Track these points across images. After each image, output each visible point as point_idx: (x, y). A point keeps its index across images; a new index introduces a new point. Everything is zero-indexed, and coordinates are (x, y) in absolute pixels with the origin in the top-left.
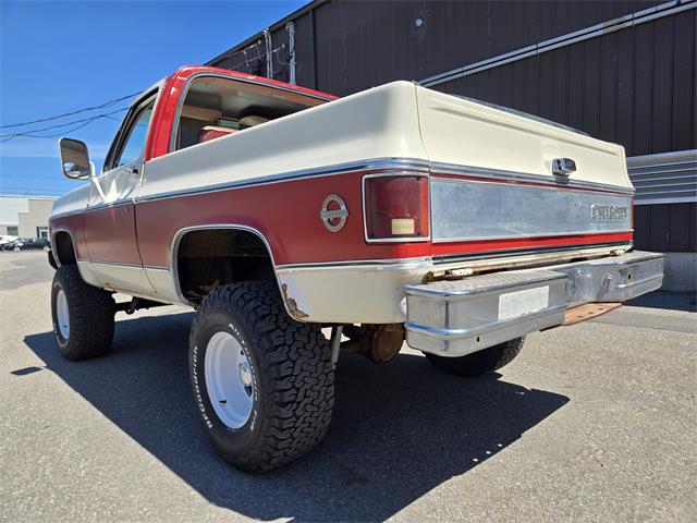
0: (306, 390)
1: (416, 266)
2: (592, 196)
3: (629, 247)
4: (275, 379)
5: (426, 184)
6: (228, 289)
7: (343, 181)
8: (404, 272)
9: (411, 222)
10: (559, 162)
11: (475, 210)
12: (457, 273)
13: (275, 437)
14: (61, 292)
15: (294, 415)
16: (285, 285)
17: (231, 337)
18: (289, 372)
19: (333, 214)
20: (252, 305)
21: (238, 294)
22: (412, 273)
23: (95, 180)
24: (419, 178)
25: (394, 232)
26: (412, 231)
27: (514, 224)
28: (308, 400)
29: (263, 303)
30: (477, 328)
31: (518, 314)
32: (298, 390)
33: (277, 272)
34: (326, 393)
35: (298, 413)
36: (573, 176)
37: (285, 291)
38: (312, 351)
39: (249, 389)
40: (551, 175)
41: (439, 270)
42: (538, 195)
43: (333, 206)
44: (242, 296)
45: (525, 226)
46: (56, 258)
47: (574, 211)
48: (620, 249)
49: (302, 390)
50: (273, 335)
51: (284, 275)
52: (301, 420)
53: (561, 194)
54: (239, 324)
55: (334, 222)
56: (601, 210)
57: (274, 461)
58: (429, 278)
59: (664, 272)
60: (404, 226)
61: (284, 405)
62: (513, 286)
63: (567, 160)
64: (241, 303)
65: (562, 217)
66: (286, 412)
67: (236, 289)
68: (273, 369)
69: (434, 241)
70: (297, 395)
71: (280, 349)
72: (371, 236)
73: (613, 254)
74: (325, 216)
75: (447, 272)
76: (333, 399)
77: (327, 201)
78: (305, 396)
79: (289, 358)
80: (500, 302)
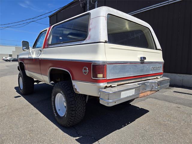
0: (78, 107)
1: (103, 85)
2: (151, 65)
3: (162, 76)
4: (71, 105)
5: (106, 66)
6: (61, 83)
7: (87, 64)
8: (100, 86)
9: (102, 75)
10: (141, 57)
11: (118, 71)
12: (113, 86)
13: (70, 118)
14: (21, 77)
15: (75, 113)
16: (74, 85)
17: (61, 94)
18: (74, 103)
19: (85, 71)
20: (66, 87)
21: (63, 84)
22: (102, 86)
23: (30, 51)
24: (104, 65)
25: (98, 77)
26: (102, 77)
27: (128, 73)
28: (79, 110)
29: (69, 87)
30: (115, 100)
31: (126, 96)
32: (76, 107)
33: (72, 82)
34: (83, 108)
35: (76, 113)
36: (145, 61)
37: (74, 86)
38: (80, 98)
39: (65, 107)
40: (139, 61)
41: (108, 85)
42: (136, 66)
43: (85, 69)
44: (64, 85)
45: (132, 73)
46: (20, 68)
47: (145, 69)
48: (159, 77)
49: (77, 107)
50: (71, 94)
51: (74, 83)
52: (77, 115)
53: (142, 65)
54: (63, 91)
55: (85, 73)
56: (154, 68)
57: (70, 124)
58: (106, 87)
59: (170, 83)
60: (100, 76)
61: (73, 111)
62: (125, 90)
63: (143, 57)
64: (64, 86)
65: (142, 71)
66: (73, 113)
67: (63, 83)
68: (70, 102)
69: (107, 79)
70: (76, 109)
71: (72, 98)
72: (93, 77)
73: (157, 78)
74: (84, 71)
75: (111, 85)
76: (85, 110)
77: (84, 68)
78: (78, 109)
79: (74, 100)
80: (121, 94)
